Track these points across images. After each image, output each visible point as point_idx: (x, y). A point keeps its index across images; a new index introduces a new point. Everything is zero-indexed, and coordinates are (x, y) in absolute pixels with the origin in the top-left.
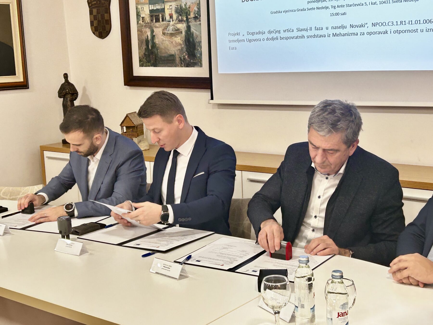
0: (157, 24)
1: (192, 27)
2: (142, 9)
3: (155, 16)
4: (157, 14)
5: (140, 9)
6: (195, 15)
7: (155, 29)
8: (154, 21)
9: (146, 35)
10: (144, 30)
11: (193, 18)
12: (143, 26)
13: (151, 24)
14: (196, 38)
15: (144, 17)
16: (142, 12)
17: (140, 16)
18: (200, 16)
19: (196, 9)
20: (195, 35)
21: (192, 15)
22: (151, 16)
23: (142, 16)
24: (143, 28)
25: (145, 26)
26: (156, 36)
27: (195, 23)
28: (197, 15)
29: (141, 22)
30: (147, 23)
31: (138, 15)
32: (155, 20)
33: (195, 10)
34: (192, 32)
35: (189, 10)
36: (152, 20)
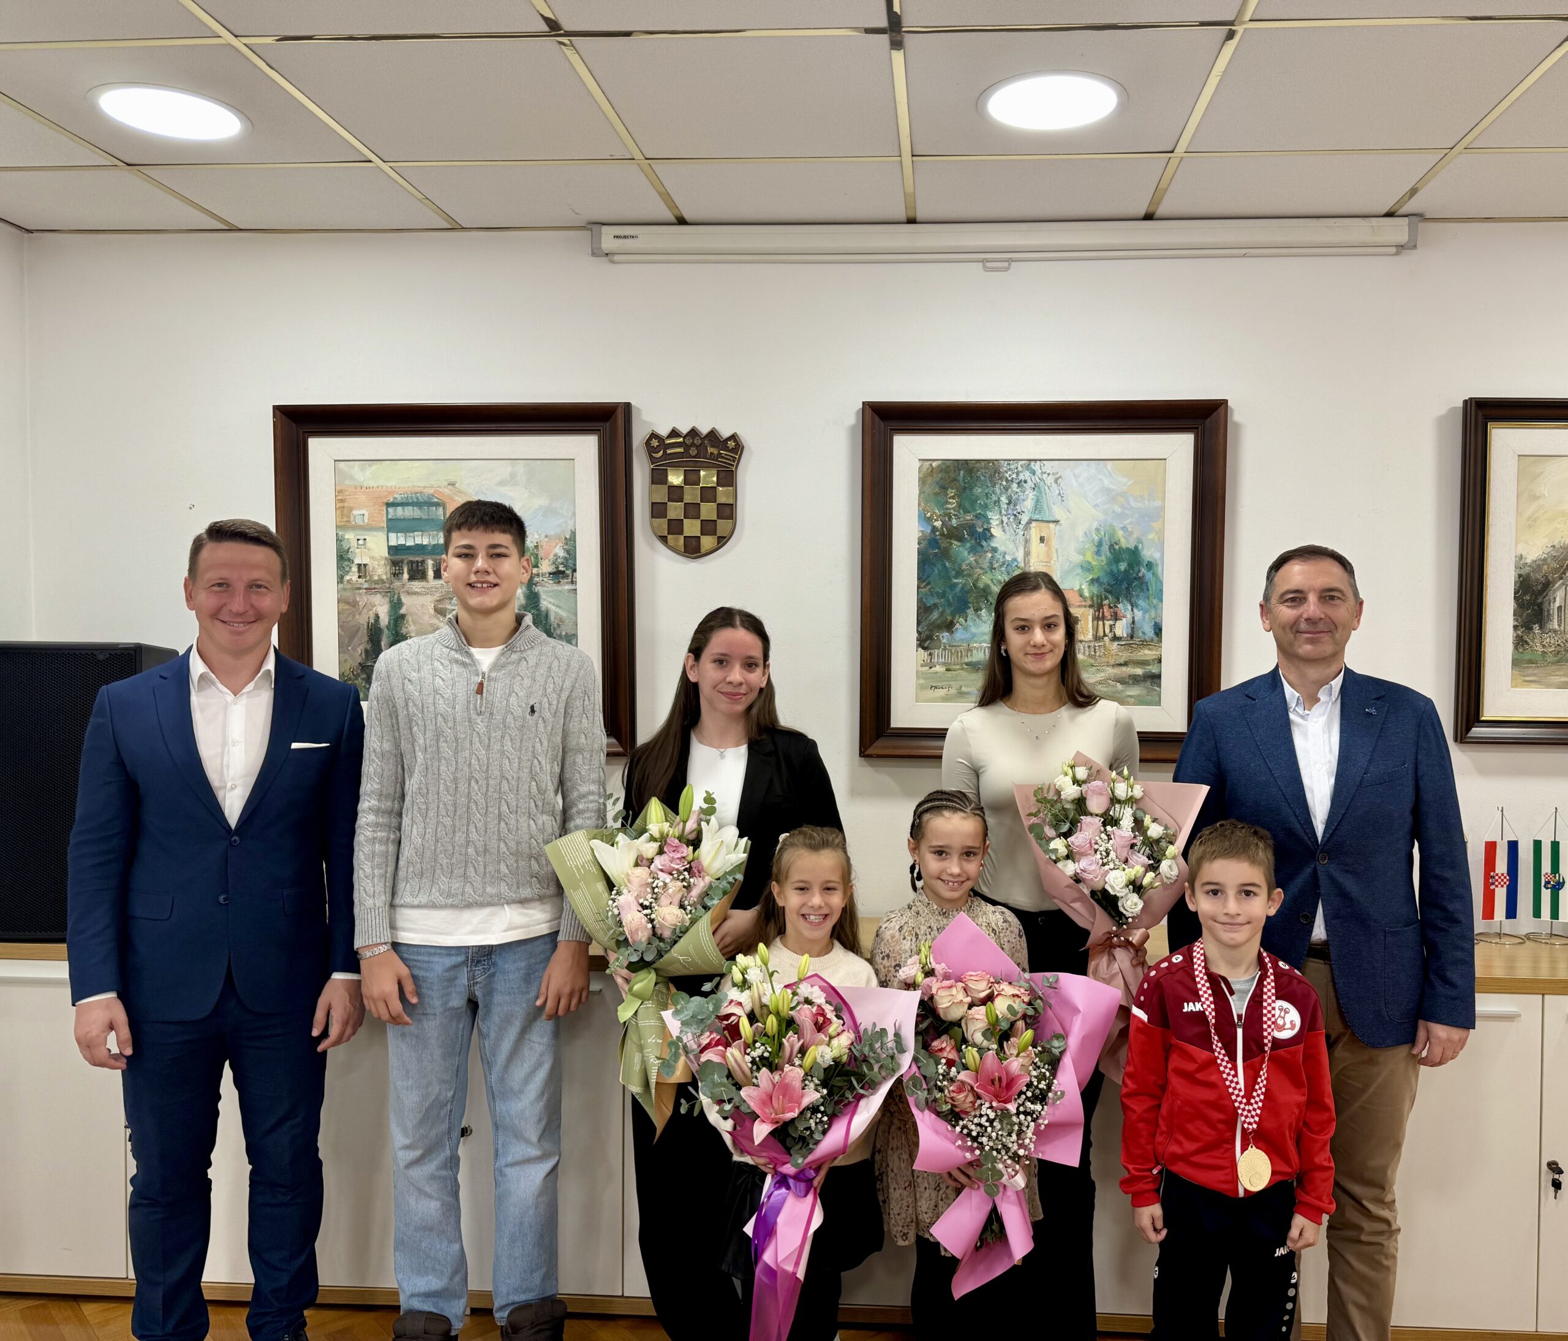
0: (416, 585)
1: (543, 596)
2: (361, 542)
3: (412, 562)
4: (419, 559)
5: (354, 543)
6: (557, 568)
7: (405, 599)
8: (406, 576)
9: (372, 614)
10: (363, 599)
11: (550, 574)
12: (360, 589)
13: (392, 583)
14: (559, 625)
15: (365, 565)
16: (357, 551)
17: (351, 561)
18: (575, 570)
19: (562, 554)
20: (556, 618)
21: (546, 567)
22: (395, 564)
23: (357, 561)
24: (360, 594)
25: (366, 589)
26: (409, 618)
27: (556, 587)
28: (561, 568)
29: (353, 576)
30: (376, 582)
31: (343, 557)
32: (408, 574)
33: (555, 555)
34: (543, 609)
35: (537, 555)
36: (397, 575)
